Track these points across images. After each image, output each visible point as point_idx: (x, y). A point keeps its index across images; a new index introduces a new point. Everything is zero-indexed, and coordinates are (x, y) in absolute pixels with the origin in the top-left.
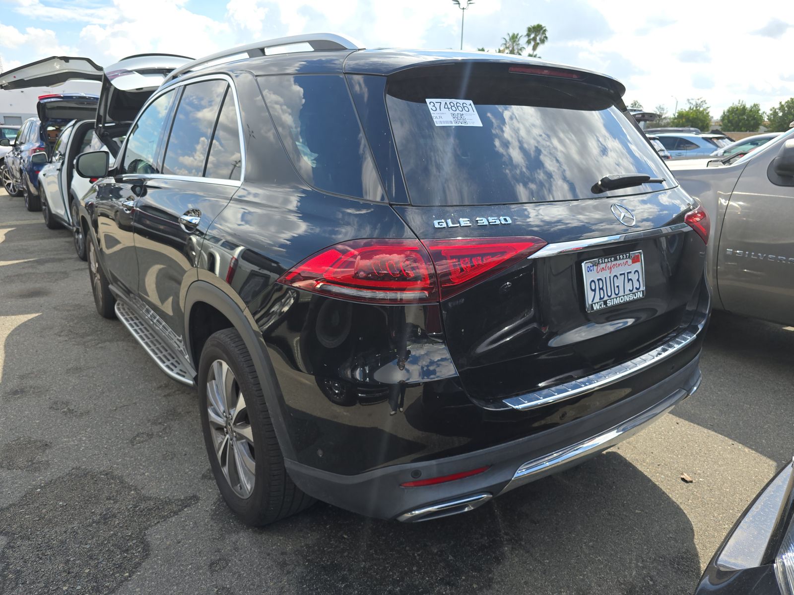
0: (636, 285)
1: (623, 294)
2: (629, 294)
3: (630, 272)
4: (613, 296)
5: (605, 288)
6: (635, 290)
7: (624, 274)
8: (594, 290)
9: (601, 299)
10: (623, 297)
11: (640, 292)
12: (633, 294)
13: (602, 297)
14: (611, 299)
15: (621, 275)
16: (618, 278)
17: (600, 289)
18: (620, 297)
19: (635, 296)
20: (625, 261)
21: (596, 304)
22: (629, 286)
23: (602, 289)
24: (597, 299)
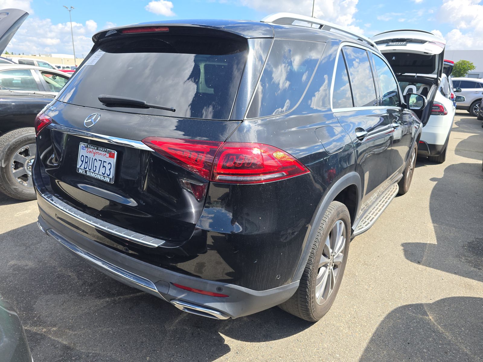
0: (108, 172)
1: (98, 173)
2: (101, 175)
3: (106, 162)
4: (92, 171)
5: (88, 163)
6: (106, 175)
7: (101, 161)
8: (82, 161)
9: (84, 168)
10: (96, 175)
11: (108, 178)
12: (103, 176)
13: (86, 167)
14: (89, 172)
15: (99, 160)
16: (97, 162)
17: (86, 162)
18: (95, 173)
19: (105, 179)
20: (105, 153)
21: (81, 169)
22: (102, 170)
23: (87, 163)
24: (82, 167)
